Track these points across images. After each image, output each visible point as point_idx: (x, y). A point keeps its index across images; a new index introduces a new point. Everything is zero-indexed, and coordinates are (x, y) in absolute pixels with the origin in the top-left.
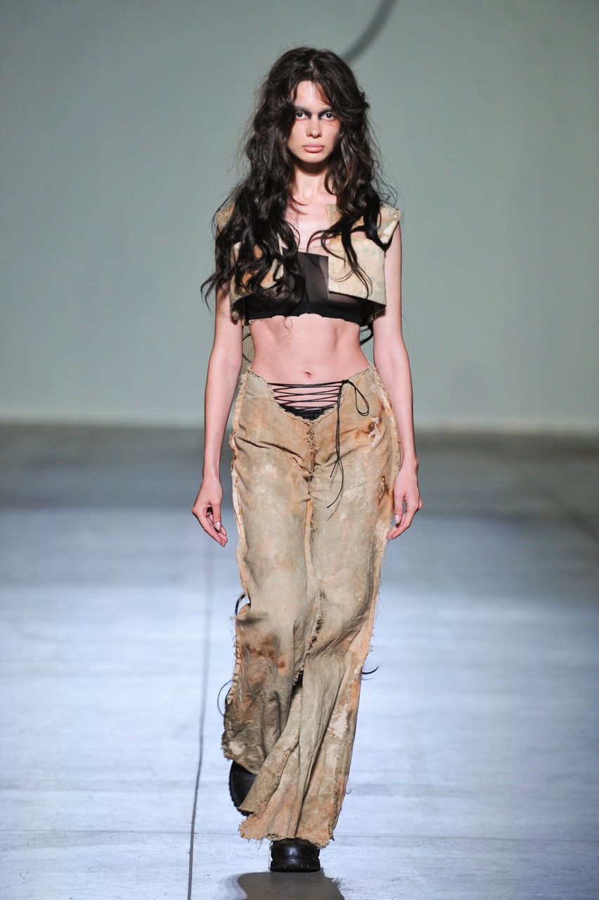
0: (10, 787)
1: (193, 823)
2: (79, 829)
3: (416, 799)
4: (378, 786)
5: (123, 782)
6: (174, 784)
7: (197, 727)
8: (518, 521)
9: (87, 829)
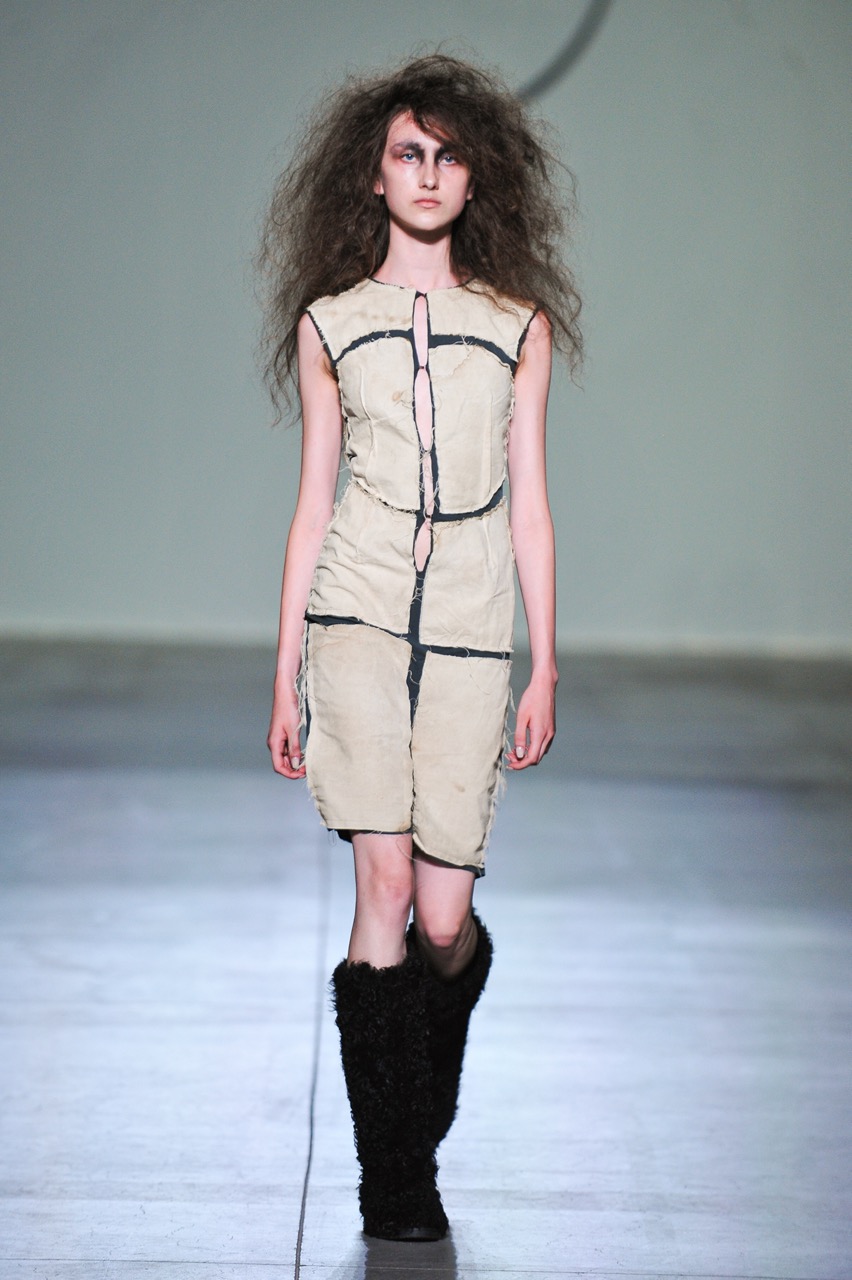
0: (21, 1193)
1: (299, 1250)
2: (125, 1257)
3: (638, 1216)
4: (581, 1194)
5: (193, 1185)
6: (270, 1190)
7: (306, 1103)
8: (799, 791)
9: (136, 1258)
